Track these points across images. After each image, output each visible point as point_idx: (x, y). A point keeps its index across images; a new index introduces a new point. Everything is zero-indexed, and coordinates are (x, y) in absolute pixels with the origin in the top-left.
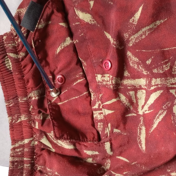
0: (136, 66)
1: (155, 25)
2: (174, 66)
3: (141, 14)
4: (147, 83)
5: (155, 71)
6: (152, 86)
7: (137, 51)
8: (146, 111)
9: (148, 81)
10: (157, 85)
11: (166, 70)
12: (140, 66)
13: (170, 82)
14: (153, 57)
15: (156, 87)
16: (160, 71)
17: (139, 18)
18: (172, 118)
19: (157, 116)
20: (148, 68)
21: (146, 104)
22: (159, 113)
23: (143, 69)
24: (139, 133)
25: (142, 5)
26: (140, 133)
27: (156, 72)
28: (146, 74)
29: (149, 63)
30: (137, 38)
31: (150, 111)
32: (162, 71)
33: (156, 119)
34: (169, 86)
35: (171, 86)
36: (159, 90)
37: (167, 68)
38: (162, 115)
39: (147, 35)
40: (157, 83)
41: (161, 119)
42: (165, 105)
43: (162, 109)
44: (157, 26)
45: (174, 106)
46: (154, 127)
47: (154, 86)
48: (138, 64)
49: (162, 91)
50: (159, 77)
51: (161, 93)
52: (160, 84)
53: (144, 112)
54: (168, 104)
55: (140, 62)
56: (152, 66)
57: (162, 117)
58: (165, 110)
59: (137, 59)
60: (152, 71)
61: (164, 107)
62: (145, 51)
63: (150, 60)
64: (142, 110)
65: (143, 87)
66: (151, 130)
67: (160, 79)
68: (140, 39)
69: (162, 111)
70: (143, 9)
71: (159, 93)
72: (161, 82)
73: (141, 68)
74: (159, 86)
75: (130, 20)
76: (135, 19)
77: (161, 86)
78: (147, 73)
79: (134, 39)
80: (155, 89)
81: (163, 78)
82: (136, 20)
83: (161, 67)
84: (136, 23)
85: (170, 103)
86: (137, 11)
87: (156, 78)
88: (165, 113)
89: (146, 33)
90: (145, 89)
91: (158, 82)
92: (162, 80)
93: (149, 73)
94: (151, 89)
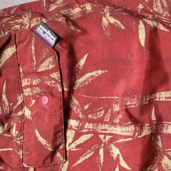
0: (75, 108)
1: (97, 74)
2: (107, 114)
3: (86, 61)
4: (80, 125)
5: (90, 116)
6: (85, 129)
7: (79, 95)
8: (72, 148)
9: (82, 123)
10: (89, 129)
11: (100, 116)
12: (78, 110)
13: (101, 128)
14: (90, 103)
15: (88, 130)
16: (94, 117)
17: (84, 64)
18: (97, 158)
19: (84, 154)
20: (85, 113)
21: (74, 143)
22: (87, 152)
23: (80, 113)
24: (61, 166)
25: (88, 54)
26: (63, 166)
27: (91, 118)
28: (81, 117)
29: (87, 108)
30: (81, 83)
31: (77, 149)
32: (96, 117)
33: (82, 157)
34: (99, 132)
35: (100, 132)
36: (90, 134)
37: (100, 115)
38: (89, 154)
39: (90, 82)
40: (90, 128)
41: (88, 157)
42: (93, 147)
43: (91, 149)
44: (99, 75)
45: (100, 149)
46: (78, 162)
47: (87, 129)
48: (78, 107)
49: (92, 135)
50: (92, 123)
51: (91, 136)
52: (91, 129)
53: (70, 149)
54: (96, 146)
55: (79, 105)
56: (89, 111)
57: (90, 156)
58: (93, 151)
59: (78, 103)
60: (87, 116)
61: (92, 148)
62: (85, 96)
63: (87, 105)
64: (68, 147)
65: (73, 128)
66: (74, 165)
67: (92, 124)
68: (84, 85)
69: (90, 151)
70: (87, 57)
71: (90, 136)
72: (93, 127)
73: (79, 111)
74: (91, 130)
75: (77, 65)
76: (80, 65)
77: (92, 130)
78: (83, 117)
79: (79, 84)
80: (87, 132)
81: (95, 124)
82: (82, 66)
83: (96, 114)
84: (81, 68)
85: (98, 145)
86: (83, 58)
87: (89, 123)
88: (93, 153)
89: (89, 79)
90: (75, 130)
91: (90, 126)
92: (94, 125)
93: (84, 117)
94: (83, 131)
